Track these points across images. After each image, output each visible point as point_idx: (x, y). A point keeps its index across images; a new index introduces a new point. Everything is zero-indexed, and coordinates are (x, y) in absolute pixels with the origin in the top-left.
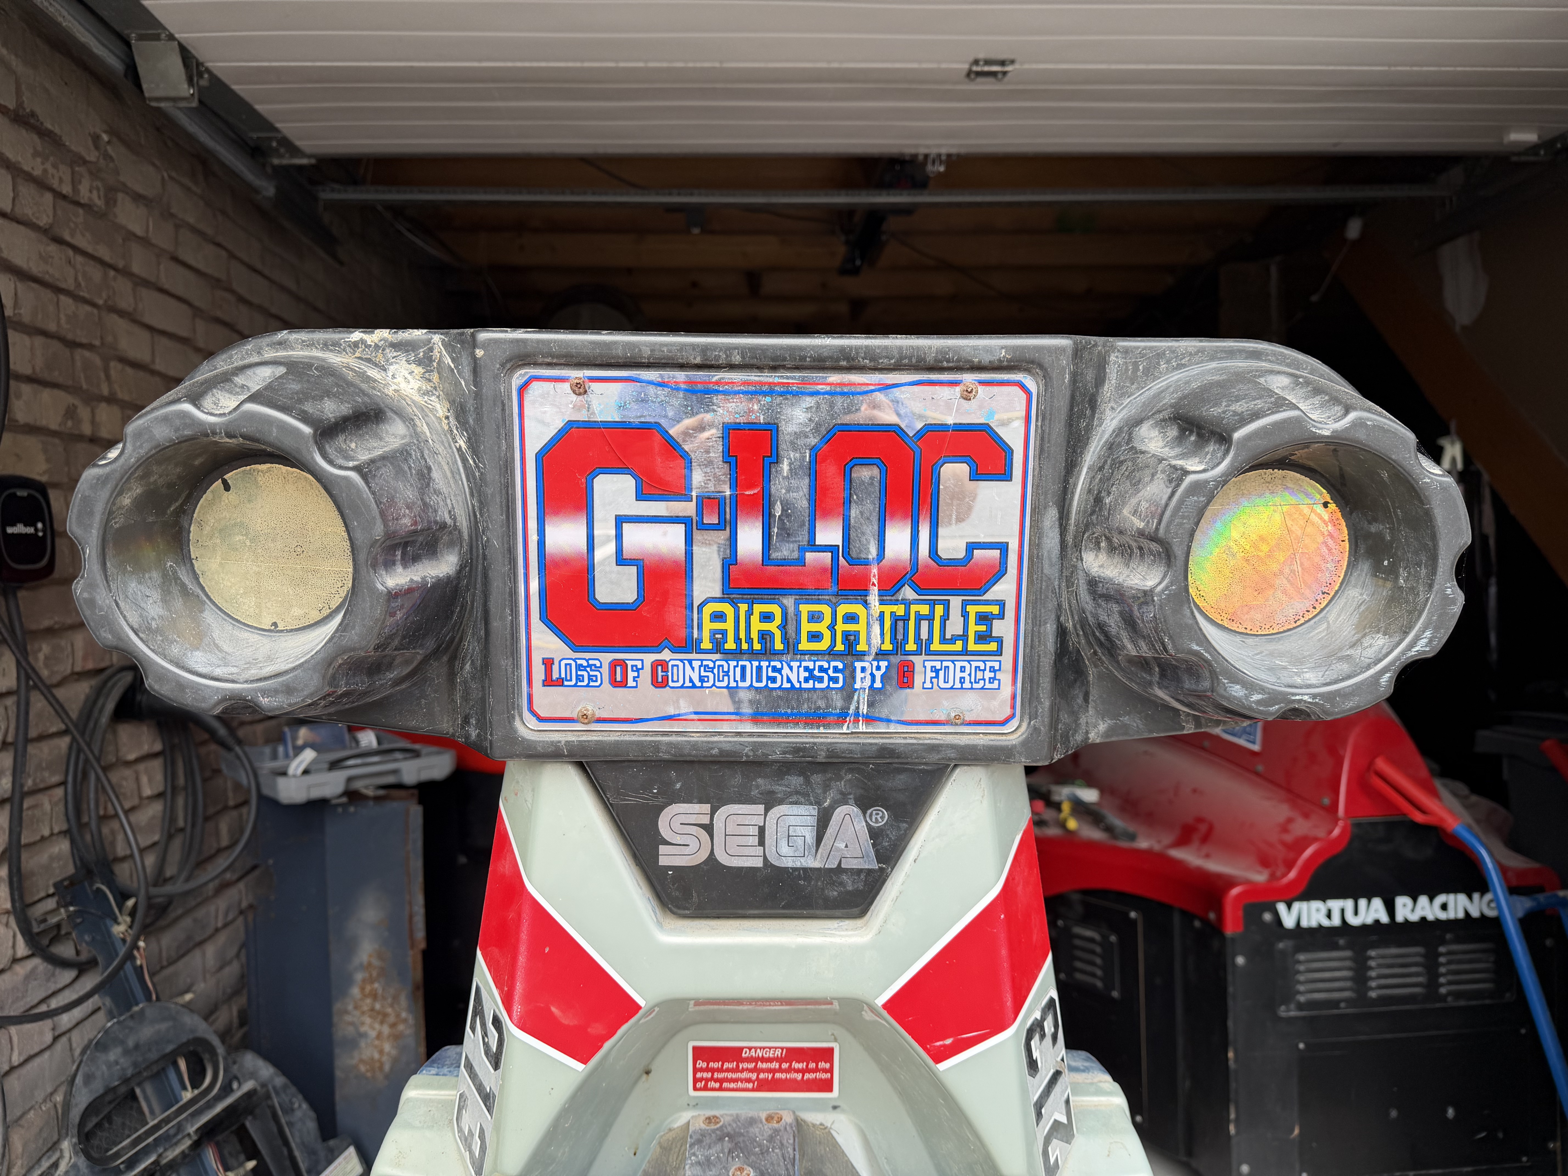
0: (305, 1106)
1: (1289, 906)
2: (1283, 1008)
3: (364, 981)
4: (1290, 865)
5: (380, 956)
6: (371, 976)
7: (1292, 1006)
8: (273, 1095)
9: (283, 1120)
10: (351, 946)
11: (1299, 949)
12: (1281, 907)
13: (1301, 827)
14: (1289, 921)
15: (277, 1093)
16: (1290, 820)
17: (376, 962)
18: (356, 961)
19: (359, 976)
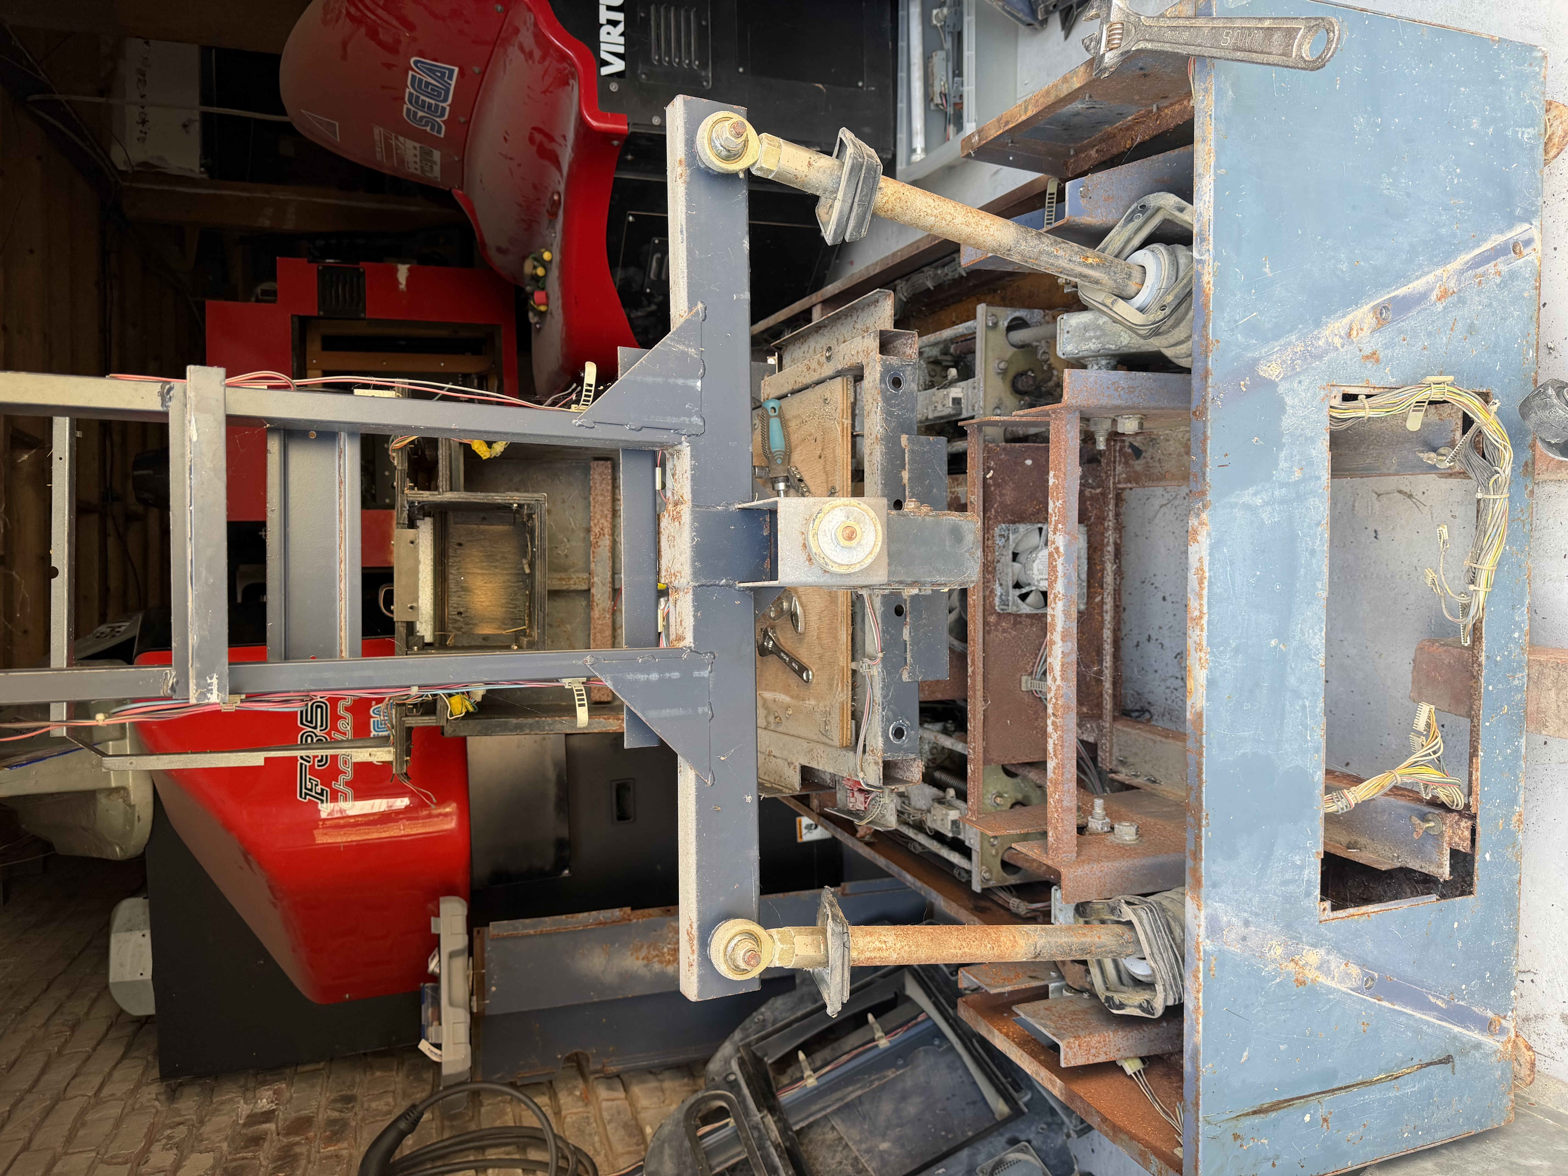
0: (763, 1009)
1: (606, 63)
2: (705, 84)
3: (660, 962)
4: (564, 57)
5: (638, 949)
6: (657, 956)
7: (703, 74)
8: (748, 1040)
9: (770, 1029)
10: (628, 977)
11: (648, 60)
12: (605, 71)
13: (526, 37)
14: (619, 66)
15: (748, 1036)
16: (522, 48)
17: (644, 952)
18: (643, 971)
19: (657, 967)
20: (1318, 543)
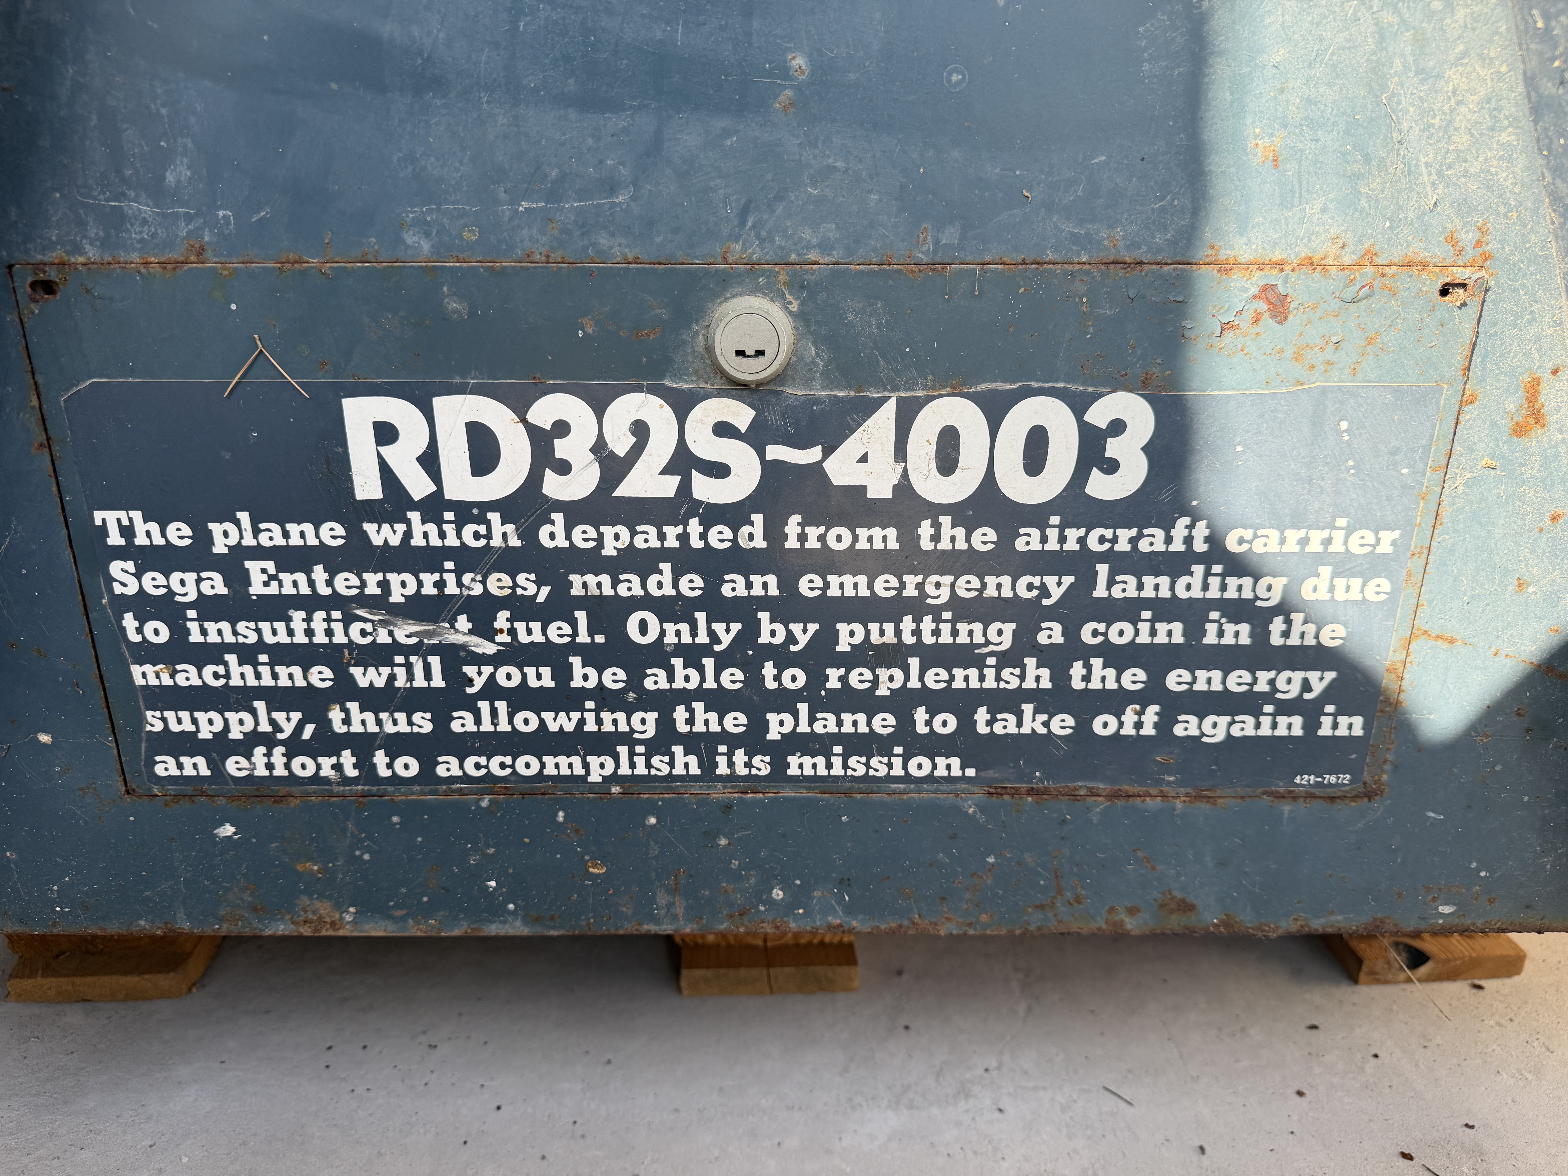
20: (1068, 227)
